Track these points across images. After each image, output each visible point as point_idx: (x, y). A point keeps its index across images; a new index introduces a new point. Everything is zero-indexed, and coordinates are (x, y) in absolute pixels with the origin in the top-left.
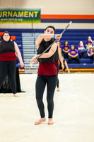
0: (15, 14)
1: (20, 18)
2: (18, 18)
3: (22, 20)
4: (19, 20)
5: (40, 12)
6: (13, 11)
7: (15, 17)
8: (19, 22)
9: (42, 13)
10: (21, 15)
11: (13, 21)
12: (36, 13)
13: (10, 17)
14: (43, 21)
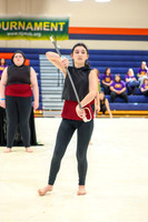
0: (30, 26)
1: (37, 32)
2: (33, 32)
3: (40, 35)
4: (36, 34)
5: (67, 23)
6: (26, 22)
7: (29, 30)
8: (36, 37)
9: (70, 25)
10: (38, 27)
11: (25, 36)
12: (62, 24)
13: (21, 30)
14: (72, 37)
